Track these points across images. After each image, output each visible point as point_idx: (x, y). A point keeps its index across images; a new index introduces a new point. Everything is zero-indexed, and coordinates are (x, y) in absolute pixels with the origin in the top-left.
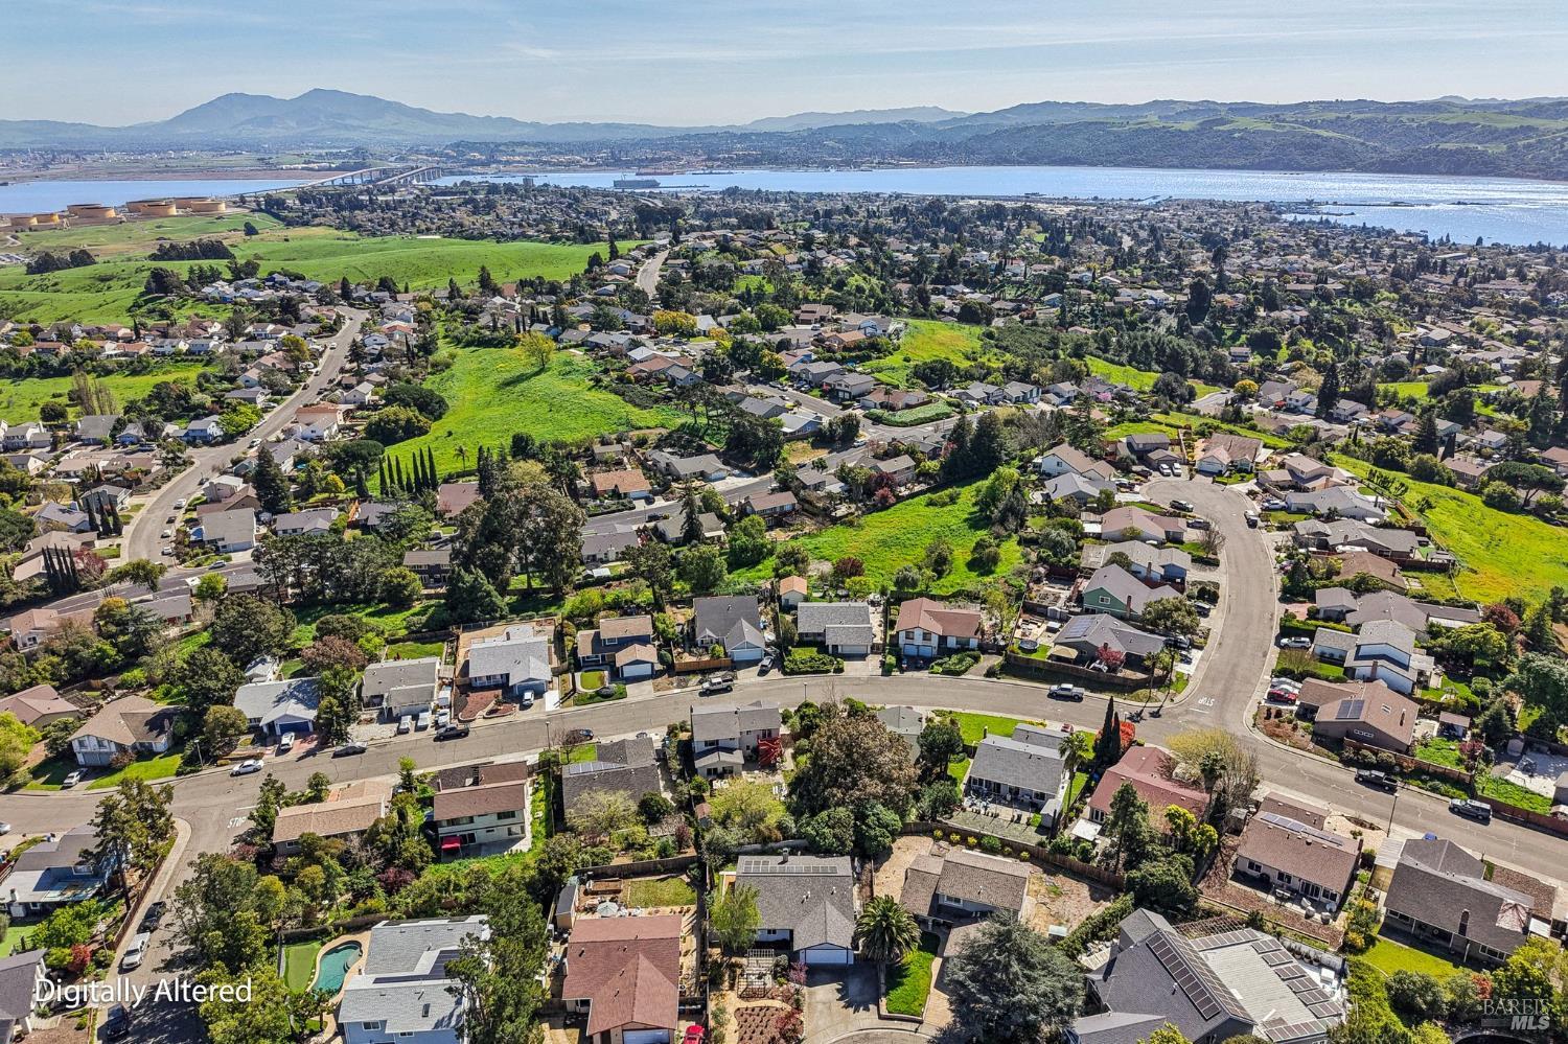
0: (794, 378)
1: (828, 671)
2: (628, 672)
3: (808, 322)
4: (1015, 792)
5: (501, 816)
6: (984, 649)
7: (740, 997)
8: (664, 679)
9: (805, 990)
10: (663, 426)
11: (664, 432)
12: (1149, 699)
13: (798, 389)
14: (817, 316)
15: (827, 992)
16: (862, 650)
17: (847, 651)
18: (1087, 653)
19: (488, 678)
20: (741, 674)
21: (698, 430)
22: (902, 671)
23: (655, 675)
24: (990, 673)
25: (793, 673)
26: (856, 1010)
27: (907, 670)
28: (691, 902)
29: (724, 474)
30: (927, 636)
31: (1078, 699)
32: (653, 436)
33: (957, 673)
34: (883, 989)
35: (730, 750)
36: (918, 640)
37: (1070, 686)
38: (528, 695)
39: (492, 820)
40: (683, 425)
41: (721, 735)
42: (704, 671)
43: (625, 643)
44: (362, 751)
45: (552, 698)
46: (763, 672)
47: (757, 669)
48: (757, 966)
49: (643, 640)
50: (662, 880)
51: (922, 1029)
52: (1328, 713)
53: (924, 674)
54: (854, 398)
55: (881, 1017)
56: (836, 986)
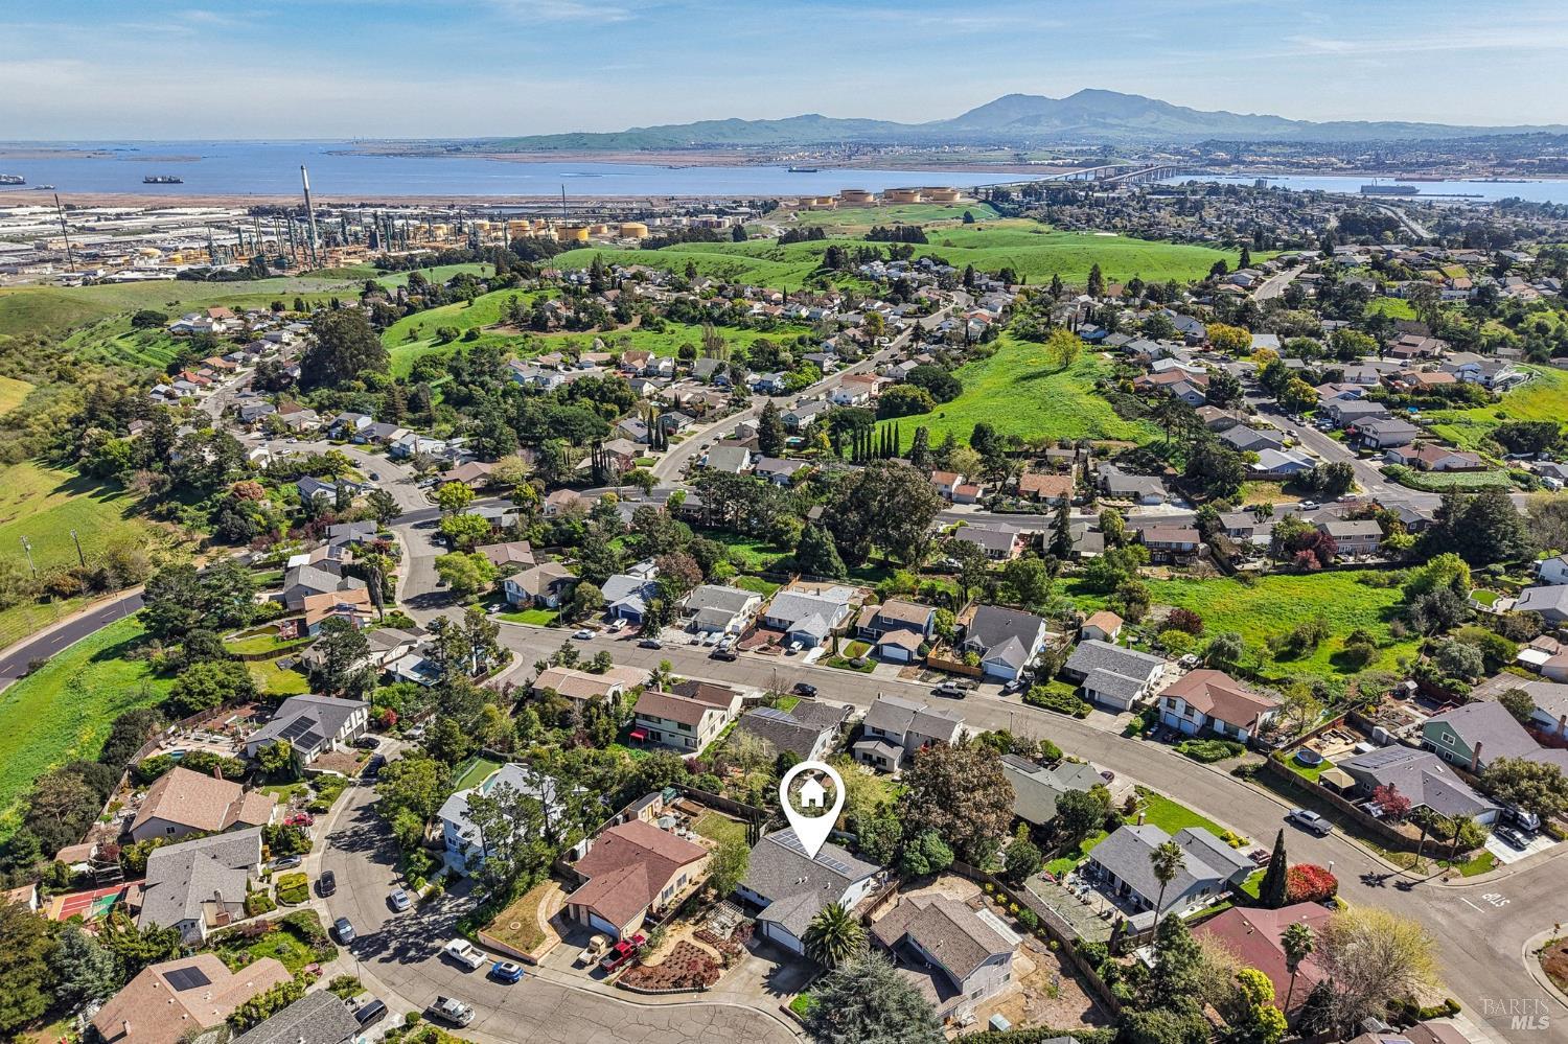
0: (1322, 414)
1: (1068, 713)
2: (888, 651)
3: (1403, 356)
4: (1127, 890)
5: (680, 726)
6: (1252, 745)
7: (695, 934)
8: (913, 669)
9: (746, 954)
10: (1134, 441)
11: (1132, 446)
12: (1413, 867)
13: (1318, 427)
14: (1418, 351)
15: (761, 966)
16: (1119, 704)
17: (1104, 700)
18: (1364, 787)
19: (779, 620)
20: (984, 687)
21: (1167, 450)
22: (1145, 738)
23: (910, 662)
24: (1239, 773)
25: (1032, 702)
26: (769, 992)
27: (1152, 738)
29: (1159, 499)
30: (1189, 710)
32: (1116, 448)
33: (1202, 760)
34: (804, 988)
35: (892, 744)
36: (1180, 711)
37: (1315, 816)
38: (795, 644)
39: (673, 727)
40: (1154, 443)
41: (890, 728)
42: (952, 673)
43: (898, 625)
44: (658, 648)
45: (817, 652)
46: (1004, 693)
47: (1001, 688)
48: (728, 917)
49: (915, 628)
53: (1167, 749)
54: (1381, 448)
55: (780, 1007)
56: (774, 966)
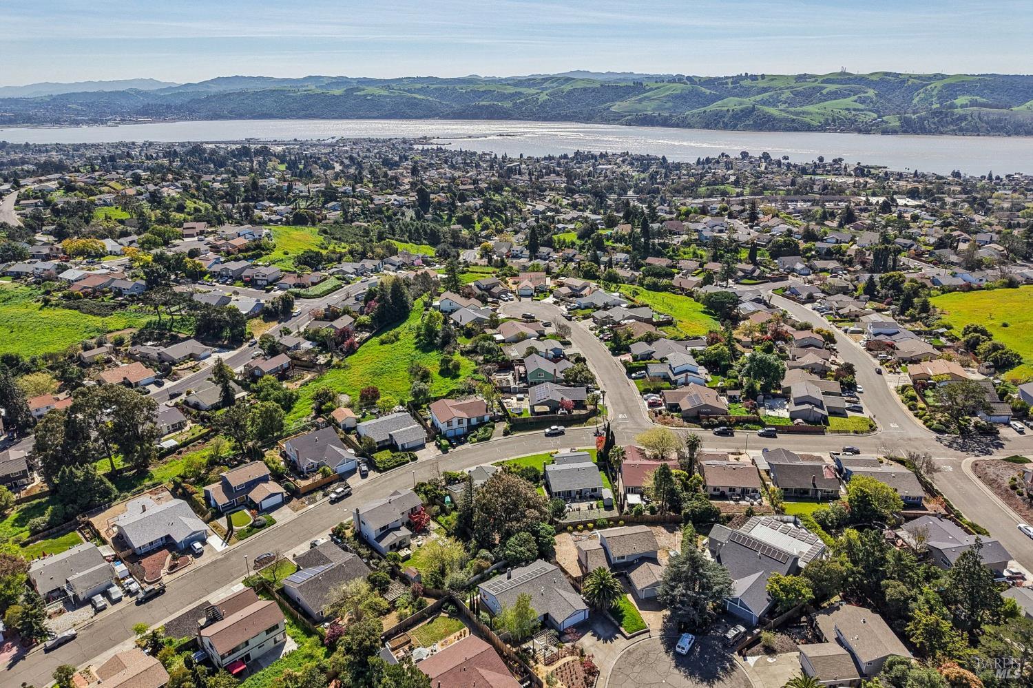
0: (214, 275)
1: (408, 462)
2: (265, 505)
3: (192, 236)
4: (580, 493)
5: (268, 632)
6: (494, 419)
7: (546, 665)
8: (294, 502)
9: (577, 644)
10: (130, 327)
11: (135, 331)
12: (597, 422)
13: (223, 283)
14: (198, 230)
15: (588, 640)
16: (420, 442)
17: (411, 445)
18: (556, 407)
19: (151, 544)
20: (350, 481)
21: (164, 325)
22: (454, 447)
23: (286, 501)
24: (506, 433)
25: (385, 470)
26: (612, 641)
27: (457, 445)
28: (461, 627)
29: (208, 352)
30: (460, 422)
31: (562, 433)
32: (127, 335)
33: (488, 439)
34: (617, 624)
35: (398, 529)
36: (455, 425)
37: (555, 427)
38: (198, 545)
39: (264, 636)
40: (149, 323)
41: (389, 521)
42: (323, 487)
43: (251, 485)
44: (73, 637)
45: (215, 542)
46: (364, 475)
47: (358, 474)
48: (539, 644)
49: (264, 479)
50: (431, 622)
51: (652, 634)
52: (685, 405)
53: (467, 446)
54: (271, 283)
55: (628, 638)
56: (589, 634)
